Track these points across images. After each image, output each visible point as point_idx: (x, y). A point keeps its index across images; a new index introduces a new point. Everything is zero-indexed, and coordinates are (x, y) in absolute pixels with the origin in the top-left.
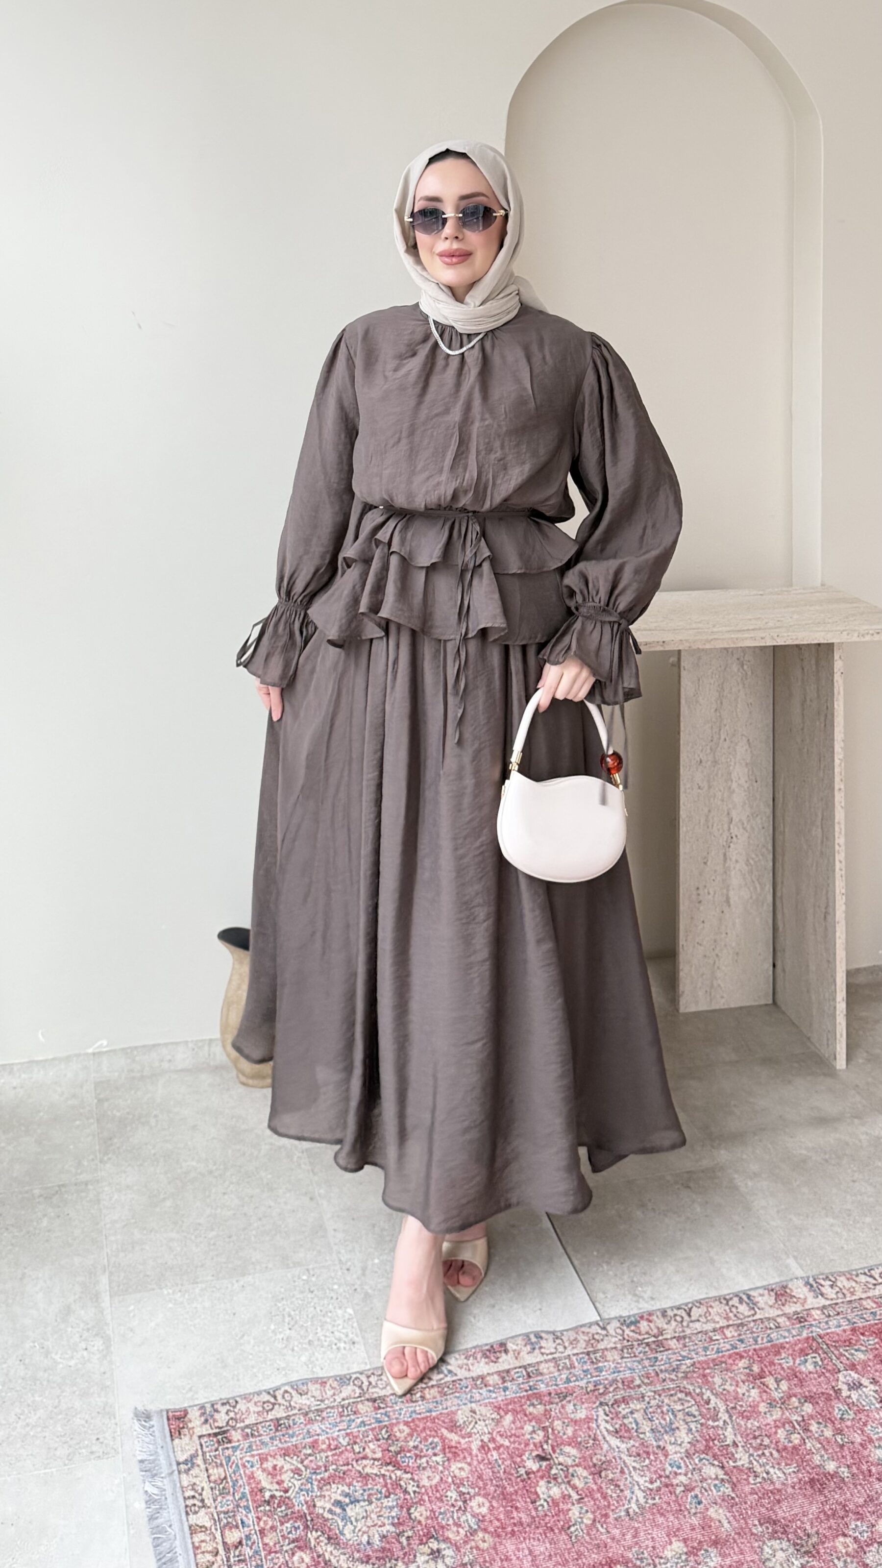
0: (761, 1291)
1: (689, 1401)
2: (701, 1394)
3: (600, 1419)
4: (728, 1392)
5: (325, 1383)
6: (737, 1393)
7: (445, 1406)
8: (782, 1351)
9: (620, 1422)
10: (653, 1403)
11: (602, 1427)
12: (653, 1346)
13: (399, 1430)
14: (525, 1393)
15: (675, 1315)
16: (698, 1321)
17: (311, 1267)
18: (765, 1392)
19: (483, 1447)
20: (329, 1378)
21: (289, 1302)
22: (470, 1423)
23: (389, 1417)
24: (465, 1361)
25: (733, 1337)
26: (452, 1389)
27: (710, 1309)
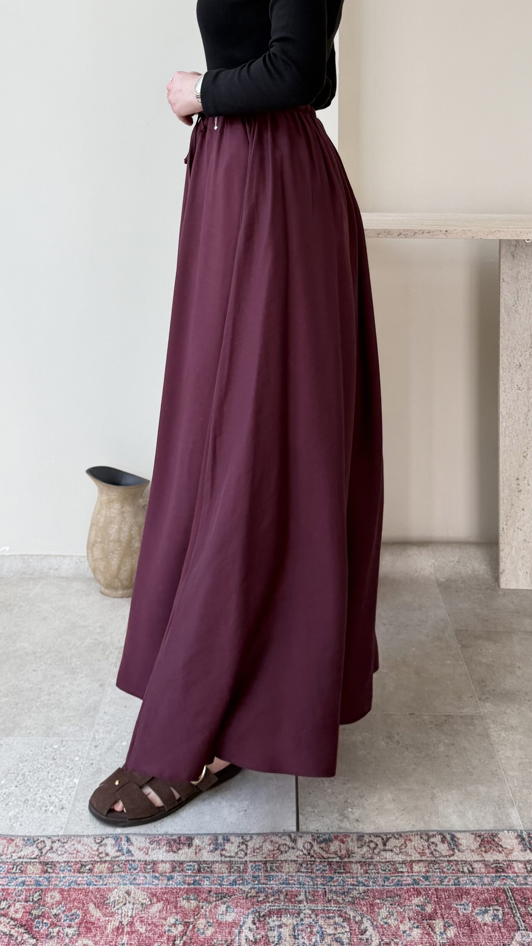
0: (467, 834)
1: (343, 927)
2: (361, 922)
3: (246, 926)
4: (389, 926)
5: (13, 840)
6: (399, 928)
7: (105, 883)
8: (464, 896)
9: (263, 933)
10: (307, 921)
11: (243, 935)
12: (335, 867)
13: (51, 896)
14: (186, 886)
15: (371, 841)
16: (392, 851)
17: (66, 739)
18: (428, 934)
19: (119, 930)
20: (17, 837)
21: (30, 764)
22: (118, 904)
23: (49, 882)
24: (148, 845)
25: (420, 872)
26: (121, 868)
27: (407, 843)
